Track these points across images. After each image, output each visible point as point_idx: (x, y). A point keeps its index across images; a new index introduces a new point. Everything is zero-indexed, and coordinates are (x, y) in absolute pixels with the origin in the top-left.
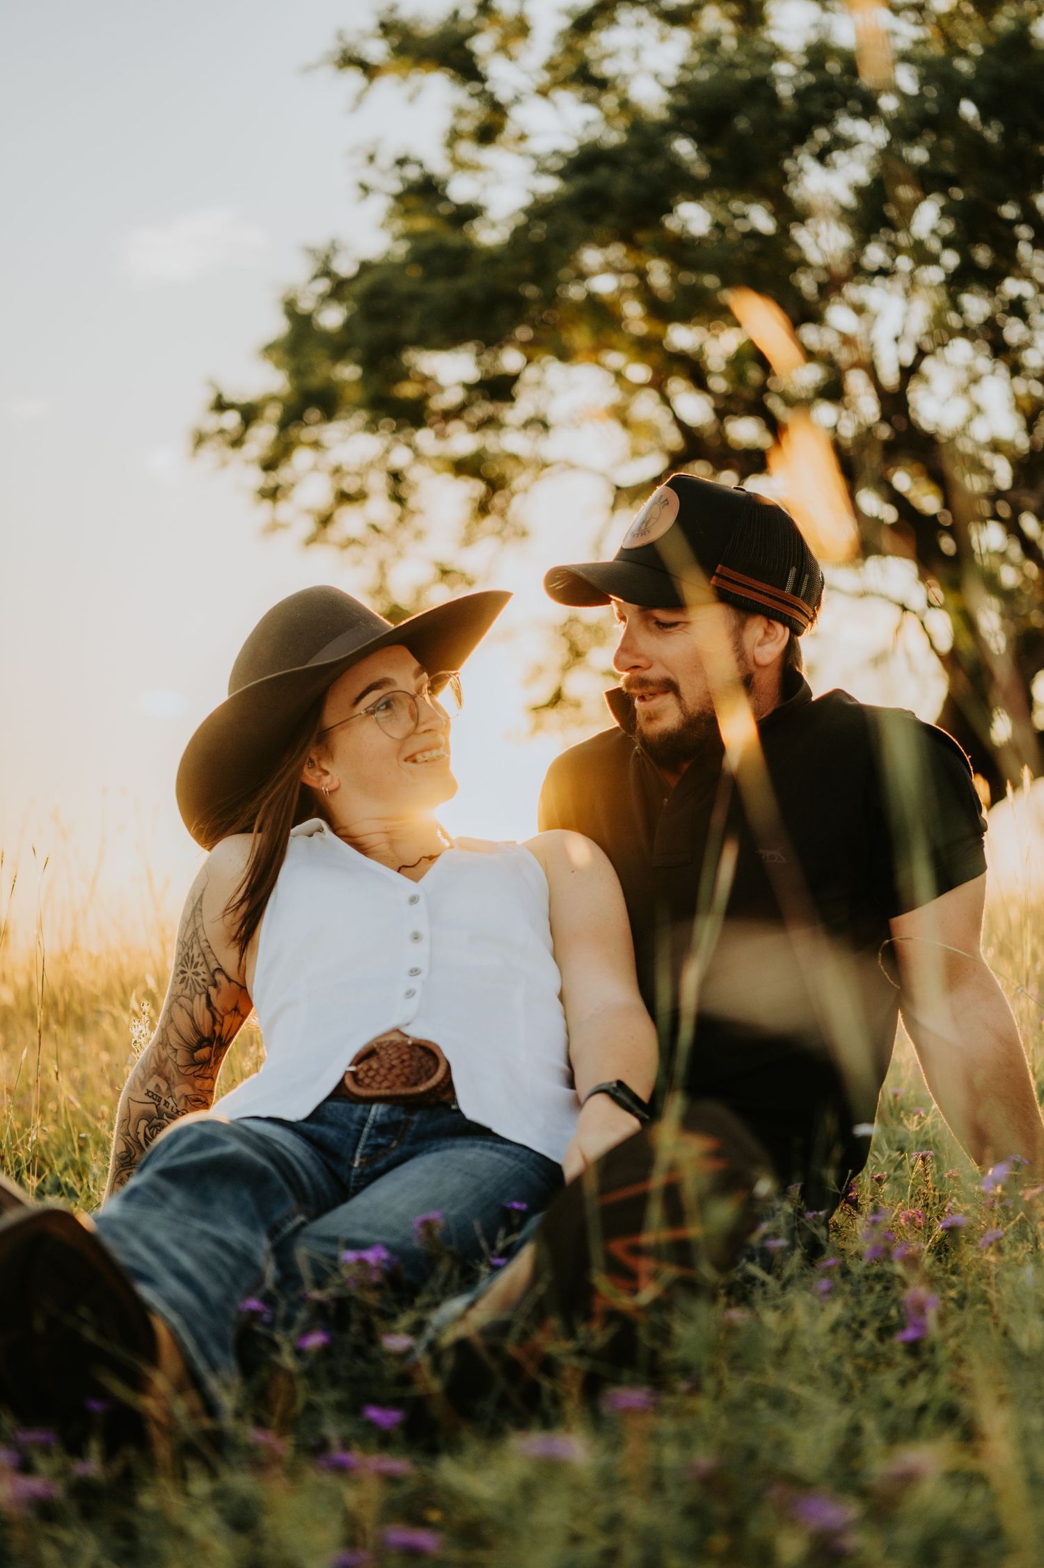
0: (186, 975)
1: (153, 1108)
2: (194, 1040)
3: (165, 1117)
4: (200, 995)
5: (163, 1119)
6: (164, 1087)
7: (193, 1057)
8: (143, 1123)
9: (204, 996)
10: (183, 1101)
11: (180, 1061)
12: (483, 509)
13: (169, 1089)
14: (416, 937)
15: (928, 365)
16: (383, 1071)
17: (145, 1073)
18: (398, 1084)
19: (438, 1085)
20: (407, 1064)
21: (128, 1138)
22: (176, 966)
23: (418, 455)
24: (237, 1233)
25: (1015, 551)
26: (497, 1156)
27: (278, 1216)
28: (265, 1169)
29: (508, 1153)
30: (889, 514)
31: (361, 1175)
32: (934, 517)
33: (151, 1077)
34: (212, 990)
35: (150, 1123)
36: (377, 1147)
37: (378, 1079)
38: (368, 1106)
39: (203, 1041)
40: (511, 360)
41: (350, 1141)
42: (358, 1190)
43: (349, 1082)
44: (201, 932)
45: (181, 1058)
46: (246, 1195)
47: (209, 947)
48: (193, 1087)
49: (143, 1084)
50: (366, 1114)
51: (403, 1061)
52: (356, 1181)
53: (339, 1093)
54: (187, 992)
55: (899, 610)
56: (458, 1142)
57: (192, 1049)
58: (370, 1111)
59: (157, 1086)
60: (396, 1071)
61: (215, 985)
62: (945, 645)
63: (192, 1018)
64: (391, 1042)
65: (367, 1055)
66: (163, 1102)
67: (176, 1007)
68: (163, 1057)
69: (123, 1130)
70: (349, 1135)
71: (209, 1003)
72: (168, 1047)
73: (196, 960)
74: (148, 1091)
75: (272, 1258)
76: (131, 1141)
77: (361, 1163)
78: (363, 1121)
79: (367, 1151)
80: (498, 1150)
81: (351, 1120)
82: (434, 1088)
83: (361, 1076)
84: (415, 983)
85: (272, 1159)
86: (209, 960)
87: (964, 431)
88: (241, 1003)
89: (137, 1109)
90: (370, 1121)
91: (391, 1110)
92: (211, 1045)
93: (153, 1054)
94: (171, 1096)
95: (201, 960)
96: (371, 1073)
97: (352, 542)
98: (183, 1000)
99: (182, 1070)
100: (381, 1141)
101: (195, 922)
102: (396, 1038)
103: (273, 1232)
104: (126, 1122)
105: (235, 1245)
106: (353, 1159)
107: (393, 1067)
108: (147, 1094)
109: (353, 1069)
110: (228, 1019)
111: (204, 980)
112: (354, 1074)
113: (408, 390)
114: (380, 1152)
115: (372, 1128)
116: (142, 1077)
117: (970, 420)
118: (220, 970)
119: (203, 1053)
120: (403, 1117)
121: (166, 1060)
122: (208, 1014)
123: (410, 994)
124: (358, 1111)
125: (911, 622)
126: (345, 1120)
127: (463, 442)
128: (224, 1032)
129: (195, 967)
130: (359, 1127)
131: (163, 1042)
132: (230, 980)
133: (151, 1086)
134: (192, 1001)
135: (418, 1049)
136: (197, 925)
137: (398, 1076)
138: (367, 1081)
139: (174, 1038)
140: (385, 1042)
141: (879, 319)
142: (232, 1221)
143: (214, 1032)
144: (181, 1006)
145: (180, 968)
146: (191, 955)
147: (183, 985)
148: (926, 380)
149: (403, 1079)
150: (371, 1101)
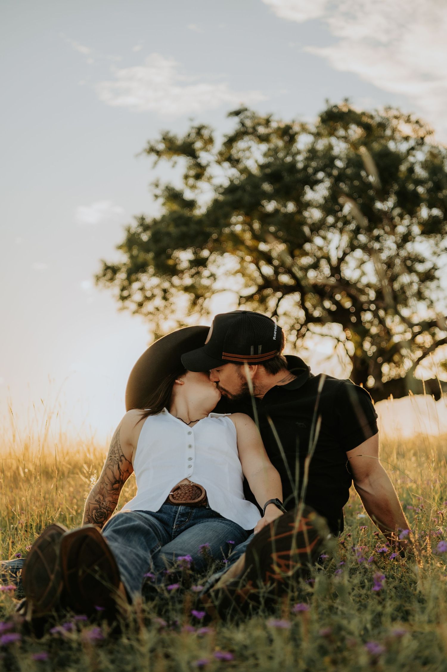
0: (112, 457)
1: (98, 506)
2: (113, 481)
3: (102, 509)
4: (116, 464)
5: (101, 509)
6: (102, 498)
7: (113, 487)
8: (94, 511)
9: (117, 465)
10: (109, 503)
11: (108, 489)
12: (194, 303)
13: (104, 499)
14: (190, 446)
15: (348, 258)
16: (183, 495)
17: (95, 494)
18: (188, 499)
19: (202, 500)
20: (191, 492)
21: (89, 516)
22: (109, 454)
23: (173, 285)
24: (142, 553)
25: (376, 322)
26: (223, 525)
27: (153, 546)
28: (149, 530)
29: (227, 524)
30: (334, 308)
31: (176, 531)
32: (349, 309)
33: (97, 495)
34: (120, 463)
35: (97, 511)
36: (181, 521)
37: (181, 497)
38: (177, 507)
39: (117, 482)
40: (205, 253)
41: (172, 519)
42: (175, 537)
43: (171, 498)
44: (118, 442)
45: (109, 487)
46: (142, 539)
47: (120, 447)
48: (112, 497)
49: (94, 497)
50: (177, 509)
51: (190, 491)
52: (174, 534)
53: (168, 502)
54: (112, 463)
55: (336, 341)
56: (210, 520)
57: (113, 484)
58: (178, 508)
59: (99, 498)
60: (187, 495)
61: (121, 461)
62: (352, 353)
63: (113, 473)
64: (185, 484)
65: (177, 489)
66: (101, 504)
67: (108, 469)
68: (102, 487)
69: (87, 514)
70: (171, 517)
71: (119, 468)
72: (104, 484)
73: (116, 452)
74: (96, 500)
75: (152, 560)
76: (90, 518)
77: (176, 527)
78: (176, 512)
79: (178, 523)
80: (223, 523)
81: (171, 511)
82: (201, 501)
83: (175, 496)
84: (191, 463)
85: (150, 526)
86: (119, 452)
87: (359, 281)
88: (129, 470)
89: (92, 506)
90: (179, 512)
91: (186, 508)
92: (119, 483)
93: (98, 487)
94: (105, 501)
95: (117, 452)
96: (179, 495)
97: (150, 313)
98: (110, 467)
99: (109, 492)
100: (182, 519)
101: (117, 438)
102: (186, 482)
103: (152, 551)
104: (88, 511)
105: (142, 556)
106: (173, 526)
107: (186, 493)
108: (96, 501)
109: (172, 493)
110: (125, 474)
111: (117, 459)
112: (172, 495)
113: (171, 262)
114: (183, 523)
115: (179, 514)
116: (94, 495)
117: (361, 277)
118: (123, 456)
119: (116, 486)
120: (190, 511)
121: (103, 489)
122: (118, 471)
123: (190, 466)
124: (174, 508)
125: (341, 345)
126: (169, 511)
127: (188, 281)
128: (123, 479)
129: (115, 454)
130: (174, 514)
131: (102, 482)
132: (126, 460)
133: (97, 498)
134: (113, 467)
135: (194, 487)
136: (117, 439)
137: (188, 496)
138: (177, 498)
139: (107, 480)
140: (183, 484)
141: (331, 242)
142: (138, 548)
143: (120, 478)
144: (109, 468)
145: (110, 455)
146: (114, 450)
147: (111, 461)
148: (347, 263)
149: (190, 497)
150: (178, 505)
